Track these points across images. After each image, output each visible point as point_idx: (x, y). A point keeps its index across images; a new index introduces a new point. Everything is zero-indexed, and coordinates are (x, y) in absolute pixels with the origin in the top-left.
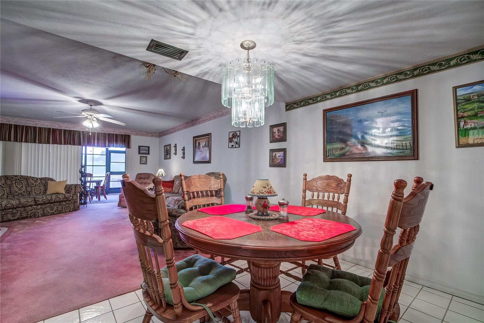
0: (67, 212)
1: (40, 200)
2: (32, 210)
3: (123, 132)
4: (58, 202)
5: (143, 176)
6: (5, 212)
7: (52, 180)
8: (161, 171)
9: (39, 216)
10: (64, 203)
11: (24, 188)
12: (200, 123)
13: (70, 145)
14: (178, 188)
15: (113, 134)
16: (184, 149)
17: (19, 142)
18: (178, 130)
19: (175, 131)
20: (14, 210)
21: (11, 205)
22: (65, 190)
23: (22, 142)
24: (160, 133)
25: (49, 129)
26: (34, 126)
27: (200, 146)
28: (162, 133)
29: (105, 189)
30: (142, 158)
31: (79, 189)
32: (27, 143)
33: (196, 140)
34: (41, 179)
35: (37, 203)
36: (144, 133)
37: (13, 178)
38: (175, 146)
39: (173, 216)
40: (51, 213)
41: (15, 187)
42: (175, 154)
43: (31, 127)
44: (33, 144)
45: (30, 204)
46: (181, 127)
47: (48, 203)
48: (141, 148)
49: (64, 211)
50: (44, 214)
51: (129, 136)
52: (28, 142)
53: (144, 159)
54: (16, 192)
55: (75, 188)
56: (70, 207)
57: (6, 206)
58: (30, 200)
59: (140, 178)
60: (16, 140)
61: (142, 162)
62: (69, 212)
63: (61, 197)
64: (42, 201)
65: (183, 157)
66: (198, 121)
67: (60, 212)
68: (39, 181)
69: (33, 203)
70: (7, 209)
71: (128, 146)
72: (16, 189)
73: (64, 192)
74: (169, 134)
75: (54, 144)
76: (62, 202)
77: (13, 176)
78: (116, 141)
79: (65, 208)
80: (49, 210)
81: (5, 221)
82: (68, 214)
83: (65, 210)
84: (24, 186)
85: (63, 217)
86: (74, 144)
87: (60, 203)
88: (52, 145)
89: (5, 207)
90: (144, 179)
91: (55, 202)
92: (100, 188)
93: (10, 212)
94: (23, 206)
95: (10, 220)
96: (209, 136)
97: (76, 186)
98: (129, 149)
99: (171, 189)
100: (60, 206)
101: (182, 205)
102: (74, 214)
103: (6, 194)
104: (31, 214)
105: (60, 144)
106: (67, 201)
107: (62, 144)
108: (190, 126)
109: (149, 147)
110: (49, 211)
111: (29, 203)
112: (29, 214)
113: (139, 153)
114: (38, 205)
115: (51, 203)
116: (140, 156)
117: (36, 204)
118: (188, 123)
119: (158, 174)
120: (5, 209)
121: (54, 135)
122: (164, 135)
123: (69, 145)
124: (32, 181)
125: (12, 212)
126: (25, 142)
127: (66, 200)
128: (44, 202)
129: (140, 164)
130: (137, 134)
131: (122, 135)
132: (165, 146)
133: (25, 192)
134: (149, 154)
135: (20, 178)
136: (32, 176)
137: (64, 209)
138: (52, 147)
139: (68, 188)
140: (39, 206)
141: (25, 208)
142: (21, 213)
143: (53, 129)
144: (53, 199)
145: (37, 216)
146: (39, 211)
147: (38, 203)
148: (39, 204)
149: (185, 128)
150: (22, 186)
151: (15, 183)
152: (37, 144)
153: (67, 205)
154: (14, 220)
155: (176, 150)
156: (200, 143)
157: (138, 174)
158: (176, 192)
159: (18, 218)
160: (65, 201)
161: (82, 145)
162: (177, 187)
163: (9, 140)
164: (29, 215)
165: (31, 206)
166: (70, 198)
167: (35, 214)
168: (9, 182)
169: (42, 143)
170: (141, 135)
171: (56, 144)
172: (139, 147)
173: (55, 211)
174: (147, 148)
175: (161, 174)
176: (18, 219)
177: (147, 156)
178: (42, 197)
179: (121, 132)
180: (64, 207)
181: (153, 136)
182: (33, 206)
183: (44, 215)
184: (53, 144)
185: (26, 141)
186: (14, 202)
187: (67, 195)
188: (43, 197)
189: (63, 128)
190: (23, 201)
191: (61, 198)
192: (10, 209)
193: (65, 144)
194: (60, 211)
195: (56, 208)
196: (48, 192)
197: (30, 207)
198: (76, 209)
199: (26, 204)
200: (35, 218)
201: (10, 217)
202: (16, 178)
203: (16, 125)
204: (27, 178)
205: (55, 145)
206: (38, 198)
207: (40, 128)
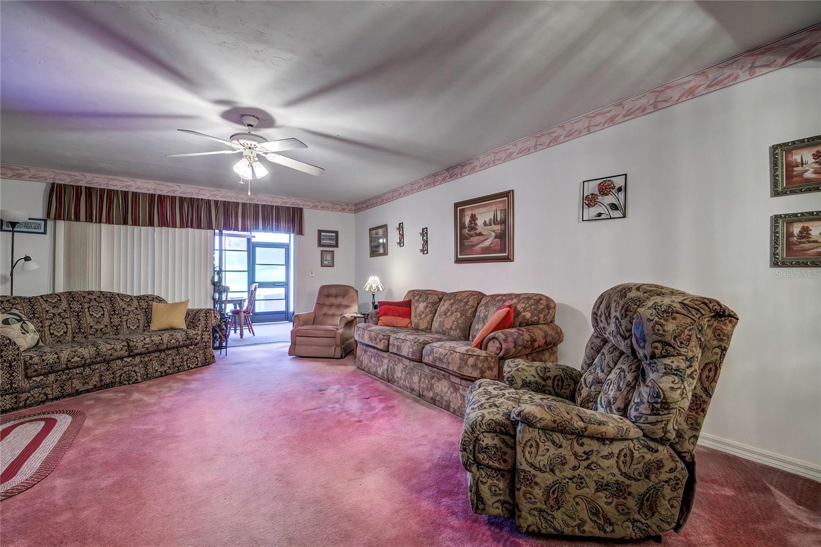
0: (192, 368)
1: (140, 345)
2: (124, 366)
3: (290, 202)
4: (174, 348)
5: (333, 291)
6: (68, 374)
7: (160, 300)
8: (373, 281)
9: (136, 380)
10: (185, 350)
11: (106, 320)
12: (473, 170)
13: (192, 229)
14: (428, 318)
15: (272, 206)
16: (424, 233)
17: (96, 222)
18: (406, 193)
19: (399, 196)
20: (87, 370)
21: (79, 359)
22: (186, 321)
23: (100, 222)
24: (359, 204)
25: (152, 196)
26: (124, 189)
27: (476, 224)
28: (362, 203)
29: (250, 316)
30: (325, 255)
31: (213, 318)
32: (111, 226)
33: (462, 211)
34: (140, 298)
35: (132, 351)
36: (329, 205)
37: (84, 297)
38: (401, 227)
39: (572, 434)
40: (160, 372)
41: (88, 317)
42: (401, 243)
43: (117, 191)
44: (122, 227)
45: (119, 355)
46: (416, 187)
47: (155, 351)
48: (322, 234)
49: (186, 367)
50: (147, 374)
51: (301, 209)
52: (113, 223)
53: (329, 257)
54: (91, 327)
55: (206, 316)
56: (197, 358)
57: (70, 361)
58: (118, 347)
59: (328, 296)
60: (89, 219)
61: (325, 262)
62: (195, 368)
63: (180, 336)
64: (143, 347)
65: (424, 250)
66: (468, 168)
67: (179, 370)
68: (135, 303)
69: (124, 353)
70: (72, 368)
71: (300, 232)
72: (90, 320)
73: (184, 327)
74: (382, 203)
75: (162, 226)
76: (180, 347)
77: (85, 292)
78: (278, 220)
79: (187, 360)
80: (156, 365)
81: (69, 395)
82: (194, 373)
83: (187, 364)
84: (106, 313)
85: (186, 382)
86: (199, 227)
87: (178, 350)
88: (159, 228)
89: (67, 364)
90: (336, 296)
91: (168, 349)
92: (243, 314)
93: (77, 374)
94: (104, 359)
95: (78, 393)
96: (506, 198)
97: (208, 311)
98: (301, 236)
99: (406, 321)
100: (178, 357)
101: (524, 378)
102: (207, 374)
103: (70, 331)
104: (121, 376)
105: (173, 227)
106: (191, 345)
107: (176, 227)
108: (444, 180)
109: (336, 233)
110: (156, 368)
111: (116, 353)
112: (117, 376)
113: (320, 245)
114: (134, 356)
115: (160, 351)
116: (322, 251)
117: (131, 354)
118: (435, 175)
119: (368, 286)
120: (68, 368)
121: (162, 207)
122: (367, 208)
123: (190, 229)
124: (122, 304)
125: (82, 374)
126: (106, 222)
127: (190, 342)
128: (147, 349)
129: (322, 266)
130: (315, 207)
131: (288, 208)
132: (371, 230)
133: (109, 327)
134: (336, 246)
135: (99, 297)
136: (121, 293)
137: (185, 363)
138: (159, 232)
139: (193, 318)
140: (138, 359)
141: (108, 363)
142: (102, 376)
143: (160, 196)
144: (165, 341)
145: (134, 380)
146: (137, 369)
147: (136, 351)
148: (138, 354)
149: (428, 185)
150: (103, 315)
151: (89, 308)
152: (129, 228)
153: (192, 354)
154: (88, 391)
155: (402, 236)
156: (477, 216)
157: (323, 288)
158: (423, 325)
159: (95, 385)
160: (187, 346)
161: (214, 228)
162: (423, 316)
163: (77, 219)
164: (118, 379)
165: (121, 358)
166: (196, 339)
167: (129, 377)
168: (76, 306)
169: (139, 225)
170: (323, 208)
171: (165, 226)
172: (320, 232)
173: (169, 367)
174: (334, 234)
175: (374, 286)
176: (96, 388)
177: (333, 251)
178: (142, 339)
179: (285, 203)
180: (186, 358)
181: (343, 210)
182: (125, 359)
183: (147, 377)
184: (159, 226)
185: (109, 221)
186: (87, 352)
187: (192, 332)
188: (145, 339)
189: (178, 194)
190: (104, 348)
191: (180, 339)
192: (78, 367)
193: (182, 226)
194: (178, 367)
195: (169, 361)
196: (154, 326)
197: (119, 362)
198: (208, 362)
199: (111, 355)
200: (129, 384)
201: (77, 384)
202: (90, 297)
203: (90, 188)
204: (111, 298)
205: (163, 228)
206: (134, 340)
207: (135, 194)
